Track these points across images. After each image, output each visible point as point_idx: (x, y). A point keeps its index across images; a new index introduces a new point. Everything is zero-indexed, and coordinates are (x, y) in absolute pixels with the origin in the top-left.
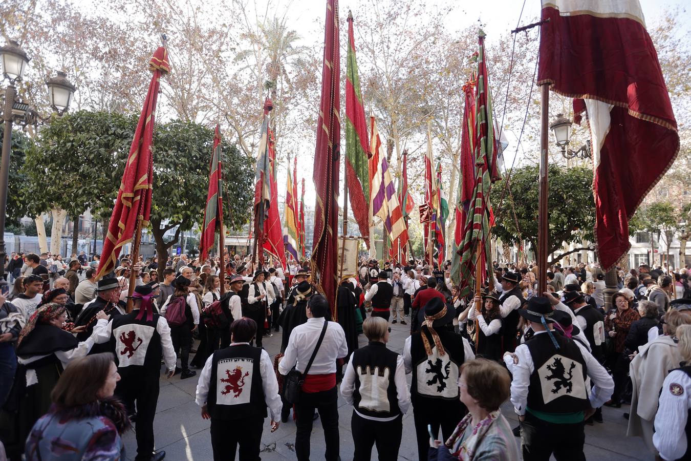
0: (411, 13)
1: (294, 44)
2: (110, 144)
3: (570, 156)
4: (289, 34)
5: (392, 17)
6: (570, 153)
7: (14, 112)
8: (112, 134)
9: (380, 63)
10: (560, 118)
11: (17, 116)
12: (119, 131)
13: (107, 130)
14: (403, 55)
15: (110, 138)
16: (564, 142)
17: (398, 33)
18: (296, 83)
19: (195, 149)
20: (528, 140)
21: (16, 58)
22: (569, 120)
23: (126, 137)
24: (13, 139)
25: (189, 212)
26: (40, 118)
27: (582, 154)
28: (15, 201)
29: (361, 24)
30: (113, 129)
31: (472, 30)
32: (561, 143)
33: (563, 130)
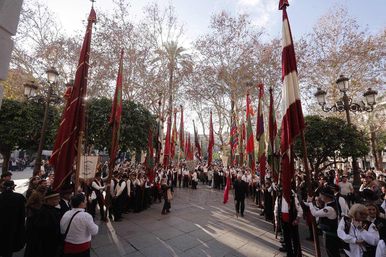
0: (241, 36)
1: (181, 54)
2: (91, 113)
3: (327, 110)
4: (179, 49)
5: (230, 40)
6: (327, 109)
7: (51, 98)
8: (92, 108)
9: (225, 61)
10: (320, 91)
11: (52, 100)
12: (96, 107)
13: (90, 107)
14: (237, 57)
15: (91, 110)
16: (323, 103)
17: (234, 46)
18: (182, 72)
19: (129, 114)
20: (309, 99)
21: (54, 74)
22: (324, 91)
23: (99, 109)
24: (49, 109)
25: (125, 144)
26: (62, 100)
27: (334, 109)
28: (48, 138)
29: (215, 43)
30: (93, 106)
31: (275, 41)
32: (322, 104)
33: (322, 97)
